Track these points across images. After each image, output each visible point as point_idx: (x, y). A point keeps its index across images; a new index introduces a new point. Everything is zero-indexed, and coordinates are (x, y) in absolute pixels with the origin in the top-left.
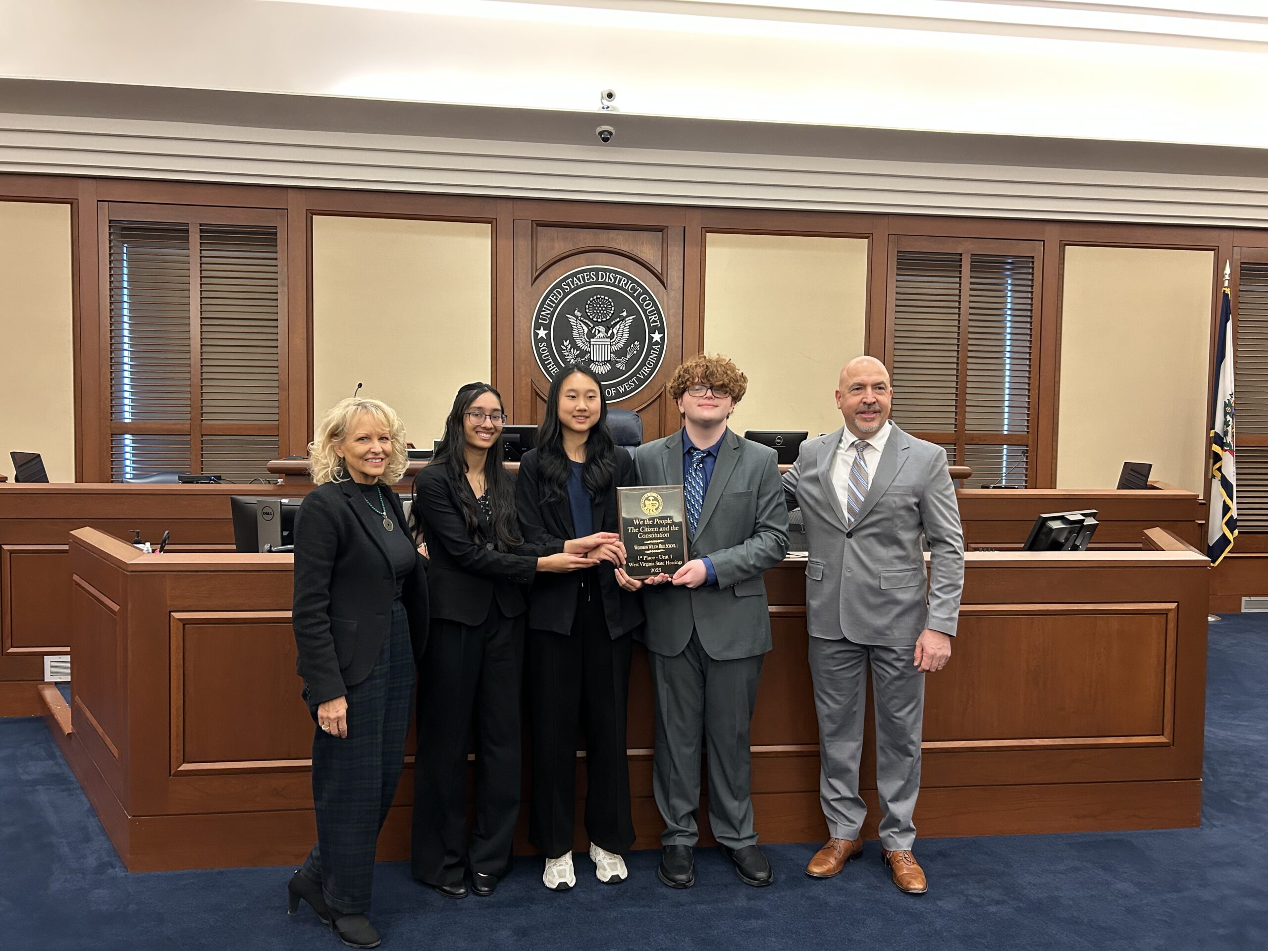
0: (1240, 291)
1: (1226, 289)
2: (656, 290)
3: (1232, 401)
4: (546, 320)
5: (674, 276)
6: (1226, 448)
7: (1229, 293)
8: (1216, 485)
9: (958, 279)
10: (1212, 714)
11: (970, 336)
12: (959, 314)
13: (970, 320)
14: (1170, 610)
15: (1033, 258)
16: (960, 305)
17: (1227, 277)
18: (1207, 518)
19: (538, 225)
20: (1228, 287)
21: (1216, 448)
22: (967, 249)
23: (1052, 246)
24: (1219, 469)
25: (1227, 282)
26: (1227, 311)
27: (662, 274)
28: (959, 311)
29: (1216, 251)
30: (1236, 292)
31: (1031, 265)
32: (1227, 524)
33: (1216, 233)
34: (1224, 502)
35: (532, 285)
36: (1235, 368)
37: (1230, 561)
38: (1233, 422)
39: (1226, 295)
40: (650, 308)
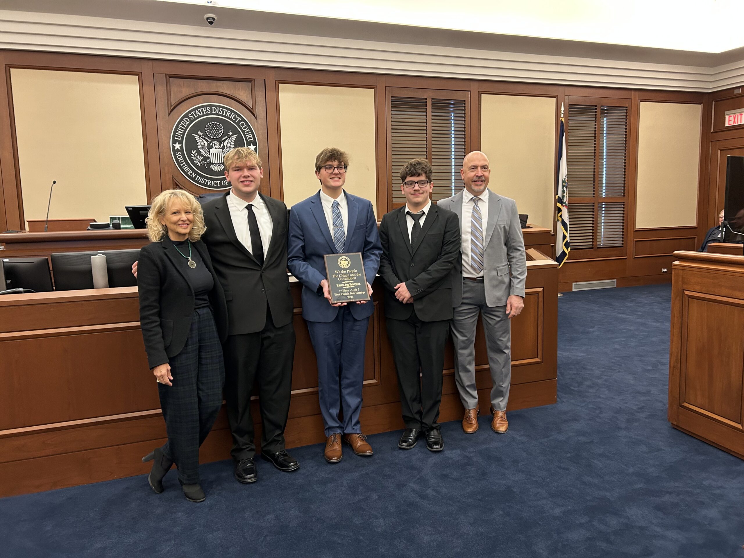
0: (569, 120)
1: (562, 119)
2: (249, 119)
3: (566, 179)
4: (180, 138)
5: (260, 110)
6: (564, 205)
7: (563, 121)
8: (559, 224)
9: (425, 113)
10: (560, 345)
11: (433, 146)
12: (427, 134)
13: (432, 137)
14: (540, 291)
15: (465, 101)
16: (426, 128)
17: (562, 112)
18: (555, 243)
19: (170, 77)
20: (563, 118)
21: (559, 205)
22: (429, 96)
23: (474, 95)
24: (561, 216)
25: (562, 115)
26: (563, 130)
27: (252, 109)
28: (426, 132)
29: (557, 98)
30: (567, 120)
31: (464, 105)
32: (565, 245)
33: (556, 88)
34: (563, 233)
35: (169, 115)
36: (567, 162)
37: (567, 264)
38: (567, 191)
39: (562, 122)
40: (246, 130)
